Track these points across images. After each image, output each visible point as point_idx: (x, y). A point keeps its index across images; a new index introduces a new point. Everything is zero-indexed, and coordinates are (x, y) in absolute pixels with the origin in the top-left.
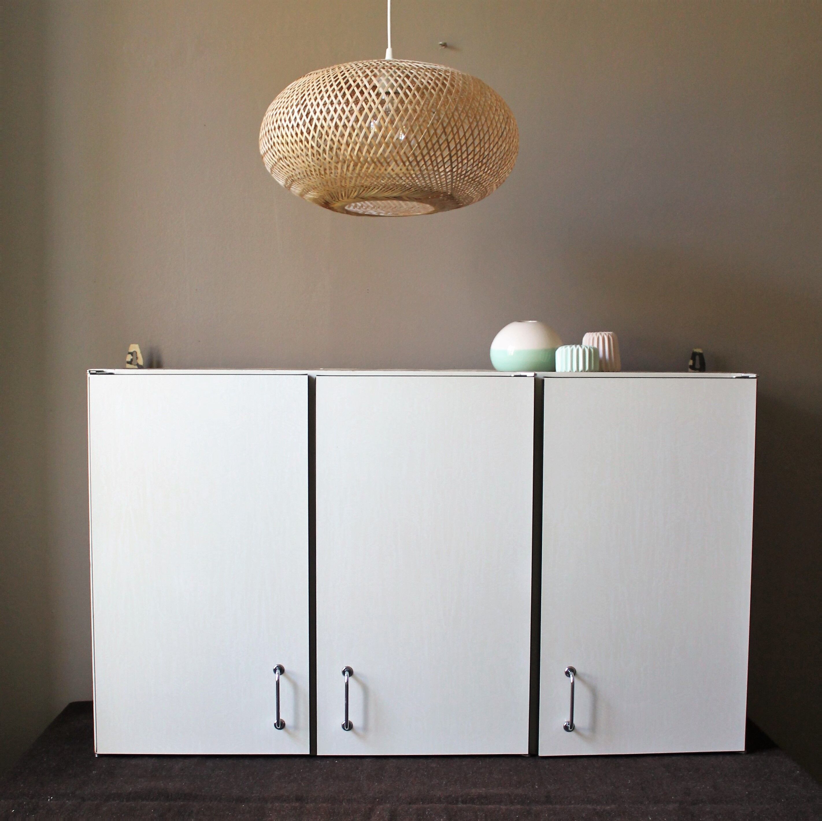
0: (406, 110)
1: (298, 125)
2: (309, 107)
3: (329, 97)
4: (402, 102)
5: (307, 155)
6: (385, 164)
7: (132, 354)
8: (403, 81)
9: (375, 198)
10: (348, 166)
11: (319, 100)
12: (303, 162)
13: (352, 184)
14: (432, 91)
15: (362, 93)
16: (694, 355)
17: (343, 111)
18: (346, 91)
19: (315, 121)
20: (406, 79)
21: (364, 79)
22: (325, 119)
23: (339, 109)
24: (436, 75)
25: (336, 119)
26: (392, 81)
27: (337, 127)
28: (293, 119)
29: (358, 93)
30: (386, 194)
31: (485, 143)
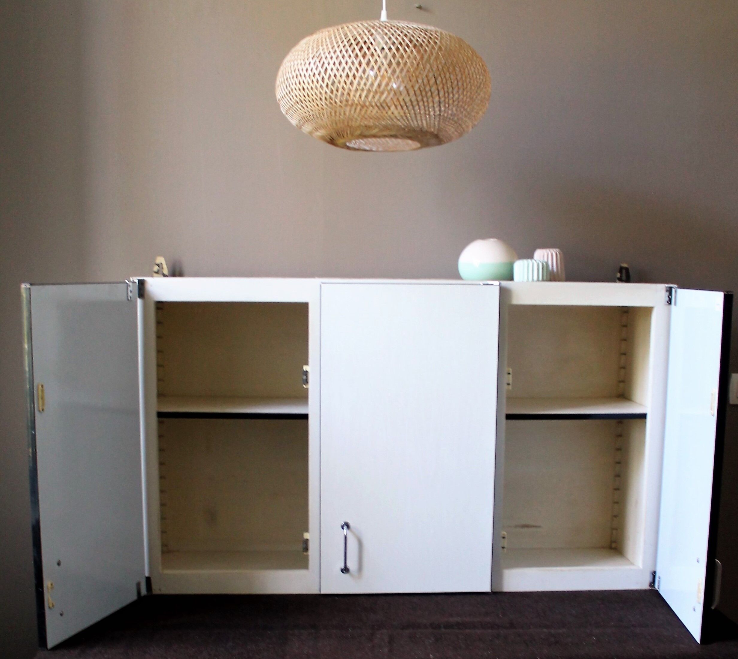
0: (406, 64)
1: (314, 75)
2: (324, 59)
3: (341, 51)
4: (402, 57)
5: (321, 99)
6: (387, 108)
7: (158, 265)
8: (403, 39)
9: (374, 136)
10: (355, 109)
11: (332, 53)
12: (318, 105)
13: (357, 124)
14: (426, 48)
15: (369, 48)
16: (621, 269)
17: (353, 63)
18: (356, 47)
19: (329, 71)
20: (405, 38)
21: (370, 37)
22: (338, 70)
23: (350, 62)
24: (428, 34)
25: (347, 70)
26: (393, 39)
27: (348, 76)
28: (309, 69)
29: (365, 48)
30: (385, 133)
31: (467, 92)
